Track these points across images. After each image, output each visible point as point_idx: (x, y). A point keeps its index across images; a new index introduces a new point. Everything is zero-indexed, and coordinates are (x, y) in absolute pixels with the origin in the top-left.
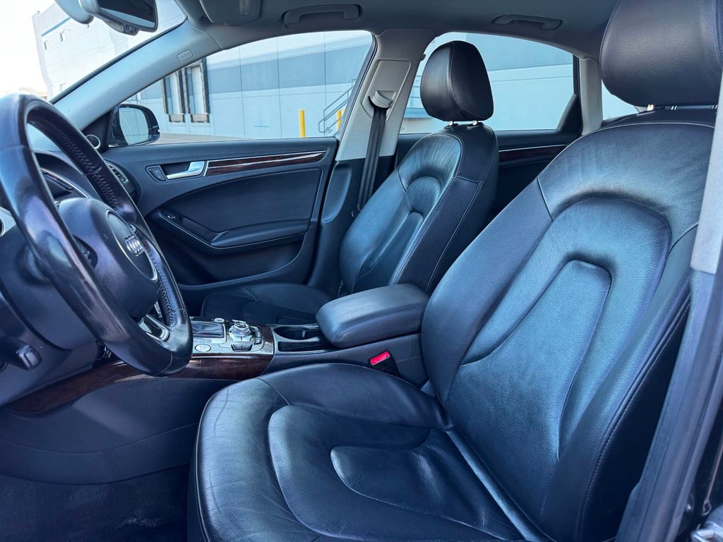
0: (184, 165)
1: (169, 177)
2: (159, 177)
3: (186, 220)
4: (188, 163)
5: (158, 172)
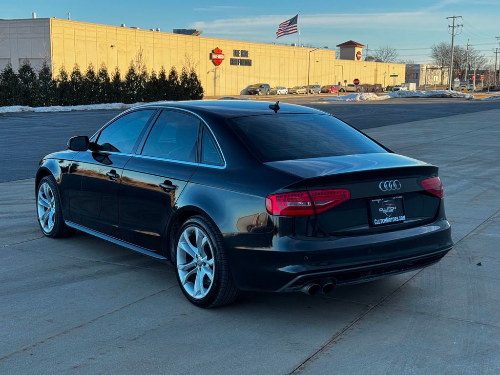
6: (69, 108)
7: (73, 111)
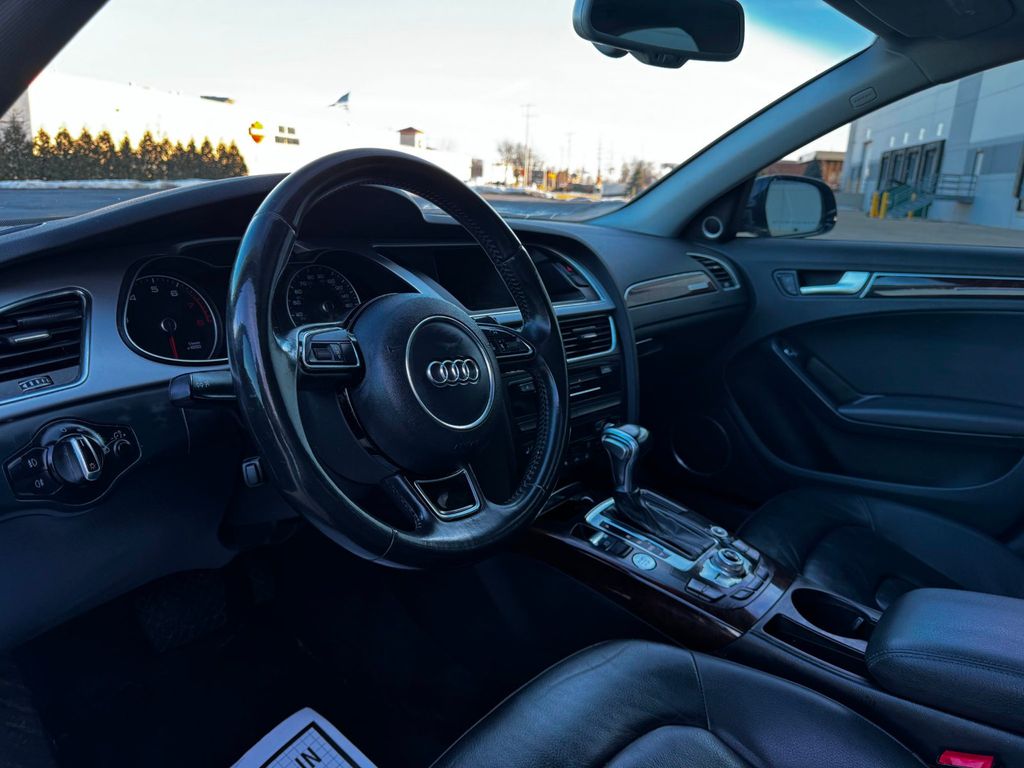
0: (834, 276)
1: (804, 290)
2: (789, 289)
3: (815, 361)
4: (839, 274)
5: (790, 281)
6: (56, 184)
7: (61, 188)
